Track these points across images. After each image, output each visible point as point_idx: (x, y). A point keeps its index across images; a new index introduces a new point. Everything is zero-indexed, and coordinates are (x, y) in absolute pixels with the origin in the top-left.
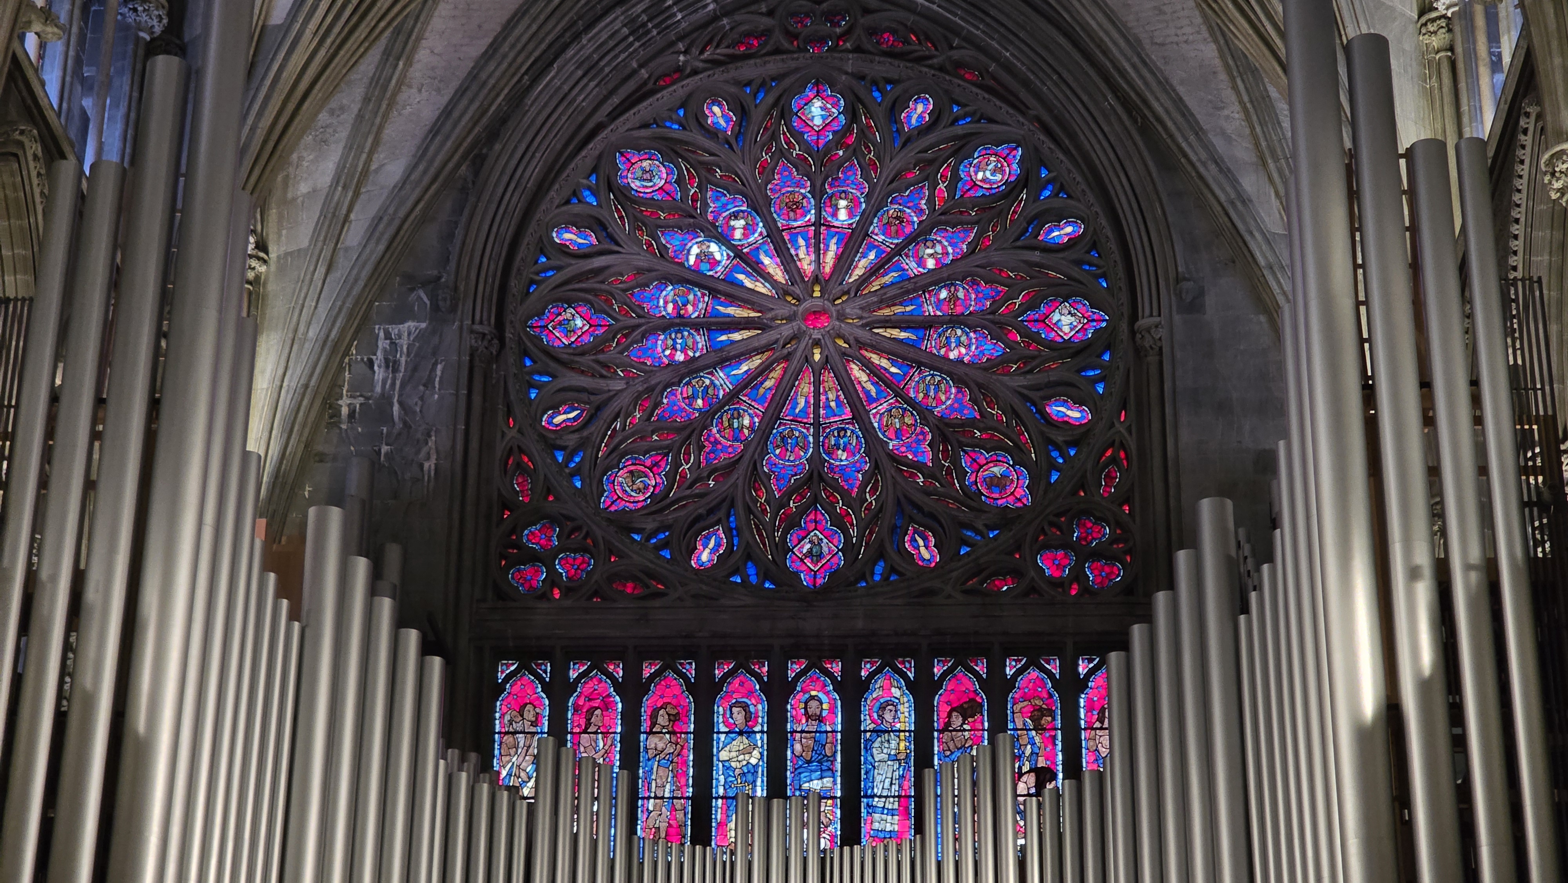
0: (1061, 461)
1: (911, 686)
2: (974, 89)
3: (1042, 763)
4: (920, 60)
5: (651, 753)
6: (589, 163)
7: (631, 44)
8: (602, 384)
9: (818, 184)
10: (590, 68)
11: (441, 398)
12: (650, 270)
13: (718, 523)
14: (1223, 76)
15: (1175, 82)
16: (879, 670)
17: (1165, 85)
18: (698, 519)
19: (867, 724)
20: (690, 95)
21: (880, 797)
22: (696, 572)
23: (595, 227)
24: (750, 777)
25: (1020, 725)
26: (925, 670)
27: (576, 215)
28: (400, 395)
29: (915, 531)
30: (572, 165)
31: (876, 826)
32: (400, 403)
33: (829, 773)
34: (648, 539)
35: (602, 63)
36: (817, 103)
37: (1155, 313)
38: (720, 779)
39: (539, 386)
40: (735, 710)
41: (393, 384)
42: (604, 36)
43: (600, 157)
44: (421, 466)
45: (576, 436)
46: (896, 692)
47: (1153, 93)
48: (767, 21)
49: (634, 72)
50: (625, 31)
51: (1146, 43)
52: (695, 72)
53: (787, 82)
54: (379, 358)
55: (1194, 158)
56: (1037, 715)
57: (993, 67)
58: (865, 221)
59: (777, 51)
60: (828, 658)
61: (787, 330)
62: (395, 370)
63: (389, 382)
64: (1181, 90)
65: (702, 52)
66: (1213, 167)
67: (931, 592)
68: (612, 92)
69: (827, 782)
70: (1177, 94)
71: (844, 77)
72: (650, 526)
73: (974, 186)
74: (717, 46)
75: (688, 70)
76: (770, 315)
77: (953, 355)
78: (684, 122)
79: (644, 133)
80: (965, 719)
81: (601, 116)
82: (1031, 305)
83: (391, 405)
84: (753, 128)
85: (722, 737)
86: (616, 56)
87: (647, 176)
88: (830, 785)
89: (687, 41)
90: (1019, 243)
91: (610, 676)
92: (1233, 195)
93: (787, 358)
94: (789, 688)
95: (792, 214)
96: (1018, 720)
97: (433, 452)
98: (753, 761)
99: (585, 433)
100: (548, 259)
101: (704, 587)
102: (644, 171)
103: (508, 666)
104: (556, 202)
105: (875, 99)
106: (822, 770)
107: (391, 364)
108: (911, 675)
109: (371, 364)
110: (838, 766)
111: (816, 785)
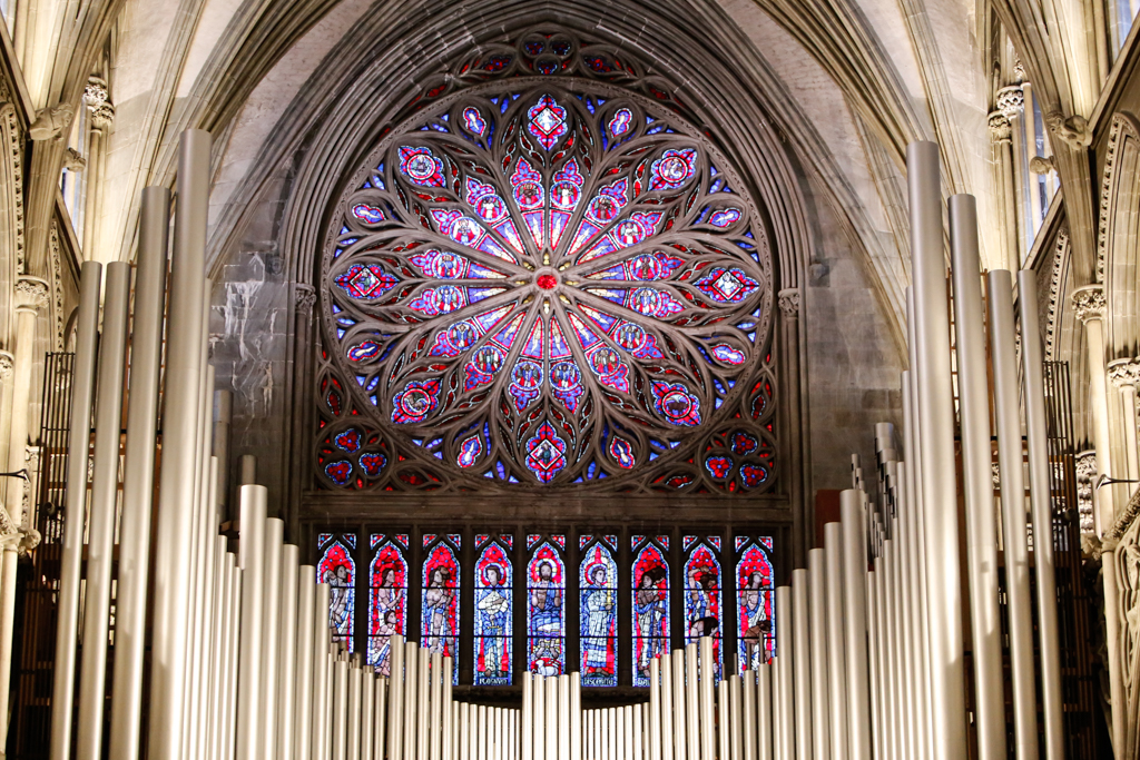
0: (722, 391)
1: (615, 556)
2: (664, 108)
3: (708, 613)
4: (624, 82)
5: (430, 603)
6: (379, 156)
7: (410, 67)
8: (392, 328)
9: (548, 178)
10: (381, 86)
11: (276, 339)
12: (426, 242)
13: (477, 432)
14: (846, 114)
15: (812, 118)
16: (593, 544)
17: (805, 120)
18: (463, 430)
19: (584, 584)
20: (453, 106)
21: (594, 637)
22: (462, 471)
23: (385, 207)
24: (500, 622)
25: (692, 586)
26: (624, 544)
27: (370, 197)
28: (245, 337)
29: (617, 441)
30: (367, 159)
31: (590, 658)
32: (245, 342)
33: (557, 619)
34: (426, 445)
35: (389, 82)
36: (547, 113)
37: (793, 285)
39: (346, 329)
40: (490, 572)
41: (240, 327)
42: (391, 61)
43: (387, 152)
44: (263, 390)
45: (373, 368)
46: (604, 560)
47: (796, 125)
48: (509, 49)
49: (411, 87)
50: (406, 57)
51: (791, 87)
52: (457, 88)
53: (525, 97)
54: (228, 308)
55: (825, 175)
56: (705, 580)
57: (677, 90)
58: (583, 207)
59: (518, 73)
60: (556, 534)
61: (525, 291)
62: (241, 317)
63: (236, 326)
64: (816, 123)
65: (461, 72)
66: (838, 182)
67: (630, 488)
68: (395, 102)
69: (556, 626)
70: (813, 127)
71: (567, 95)
72: (428, 434)
73: (661, 181)
74: (472, 68)
75: (451, 86)
76: (512, 278)
78: (448, 125)
79: (418, 134)
80: (653, 581)
81: (386, 120)
83: (238, 344)
84: (500, 132)
85: (481, 591)
86: (399, 76)
87: (421, 167)
88: (558, 628)
89: (451, 63)
90: (695, 226)
91: (399, 545)
92: (852, 204)
93: (525, 311)
94: (529, 555)
95: (528, 200)
96: (690, 581)
97: (270, 379)
98: (503, 610)
99: (380, 365)
100: (350, 230)
101: (468, 482)
102: (420, 164)
103: (326, 538)
104: (355, 187)
105: (589, 111)
106: (552, 617)
107: (238, 313)
108: (615, 548)
109: (223, 312)
110: (563, 614)
111: (548, 628)
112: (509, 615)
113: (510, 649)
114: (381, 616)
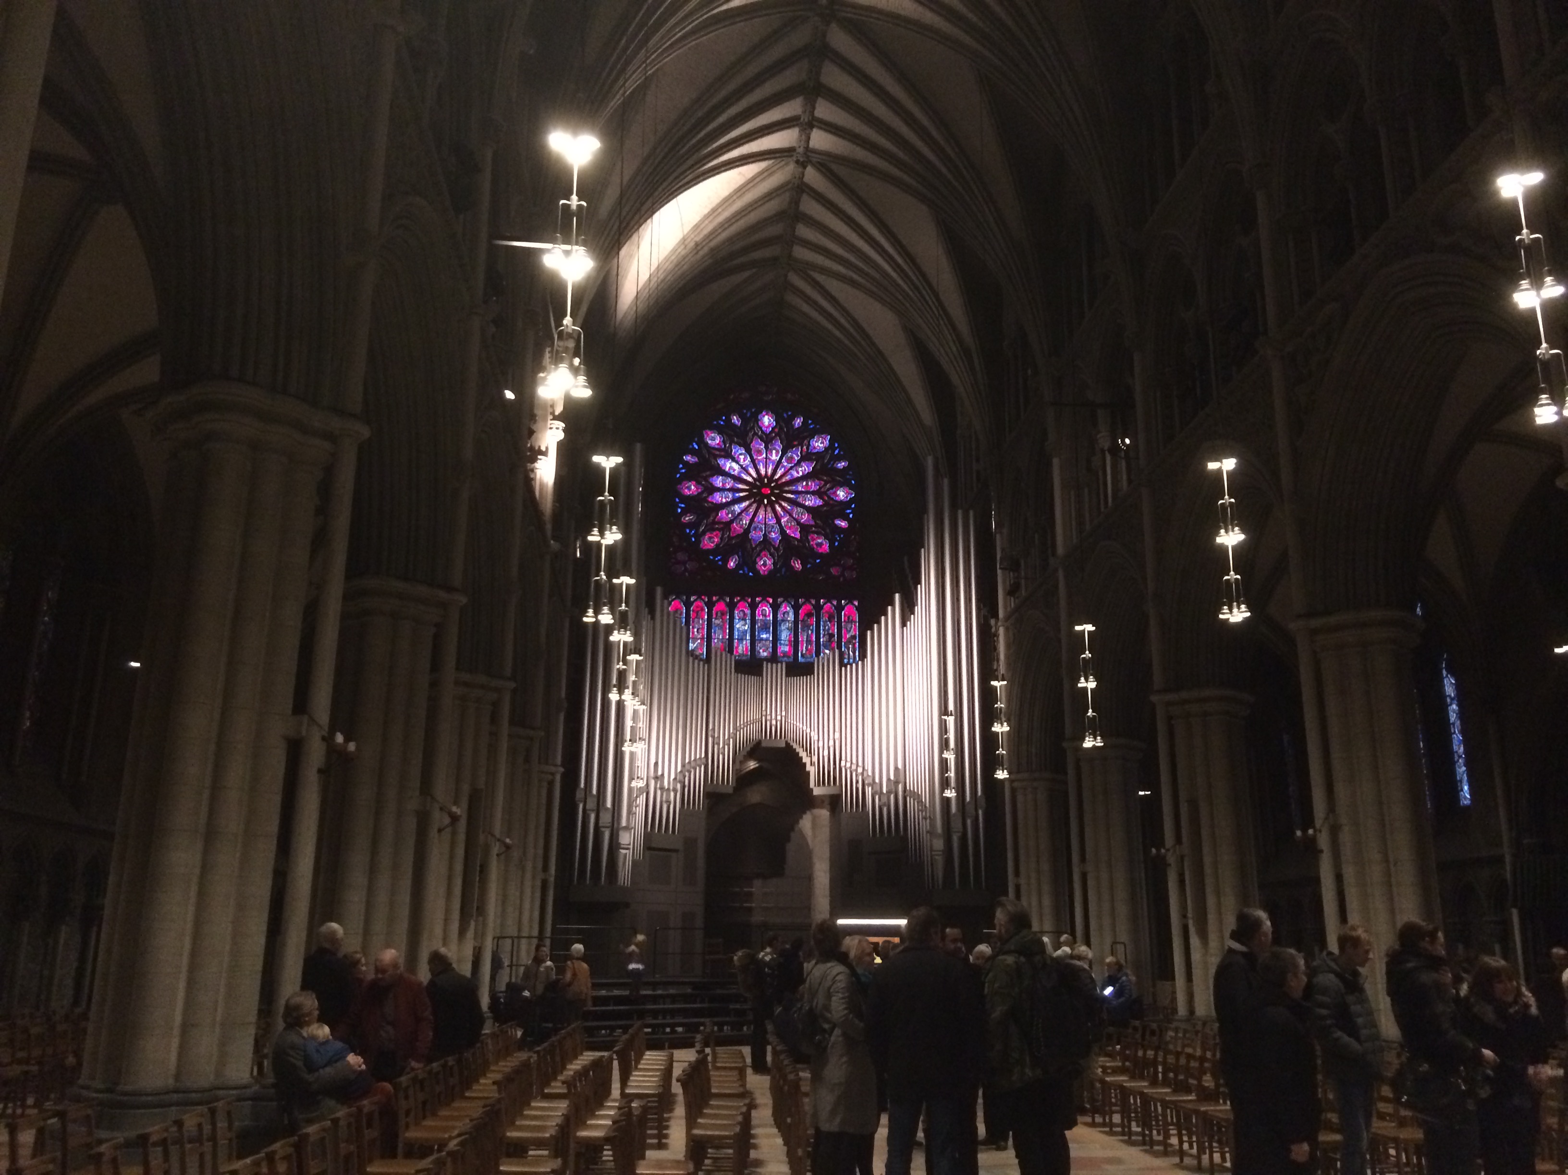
0: (839, 538)
1: (792, 606)
2: (816, 417)
3: (830, 632)
5: (716, 625)
9: (767, 445)
12: (715, 472)
13: (736, 554)
16: (783, 602)
18: (730, 552)
19: (779, 617)
20: (727, 413)
21: (784, 641)
22: (729, 569)
23: (697, 455)
24: (745, 633)
25: (824, 620)
27: (691, 451)
29: (794, 559)
33: (769, 633)
34: (714, 558)
36: (766, 417)
38: (736, 633)
39: (681, 508)
40: (741, 612)
43: (699, 433)
45: (692, 524)
46: (788, 609)
53: (758, 410)
56: (831, 618)
58: (781, 458)
61: (757, 493)
69: (768, 635)
71: (775, 409)
72: (715, 554)
73: (815, 448)
76: (751, 488)
77: (807, 504)
78: (725, 421)
79: (712, 424)
80: (808, 618)
82: (831, 488)
84: (747, 424)
85: (737, 620)
90: (828, 468)
91: (703, 600)
93: (757, 502)
94: (757, 606)
95: (758, 454)
96: (823, 618)
98: (746, 628)
99: (696, 523)
100: (682, 465)
101: (732, 574)
102: (712, 437)
103: (672, 596)
104: (685, 447)
105: (784, 416)
110: (771, 631)
111: (764, 636)
112: (749, 631)
113: (749, 645)
114: (696, 630)
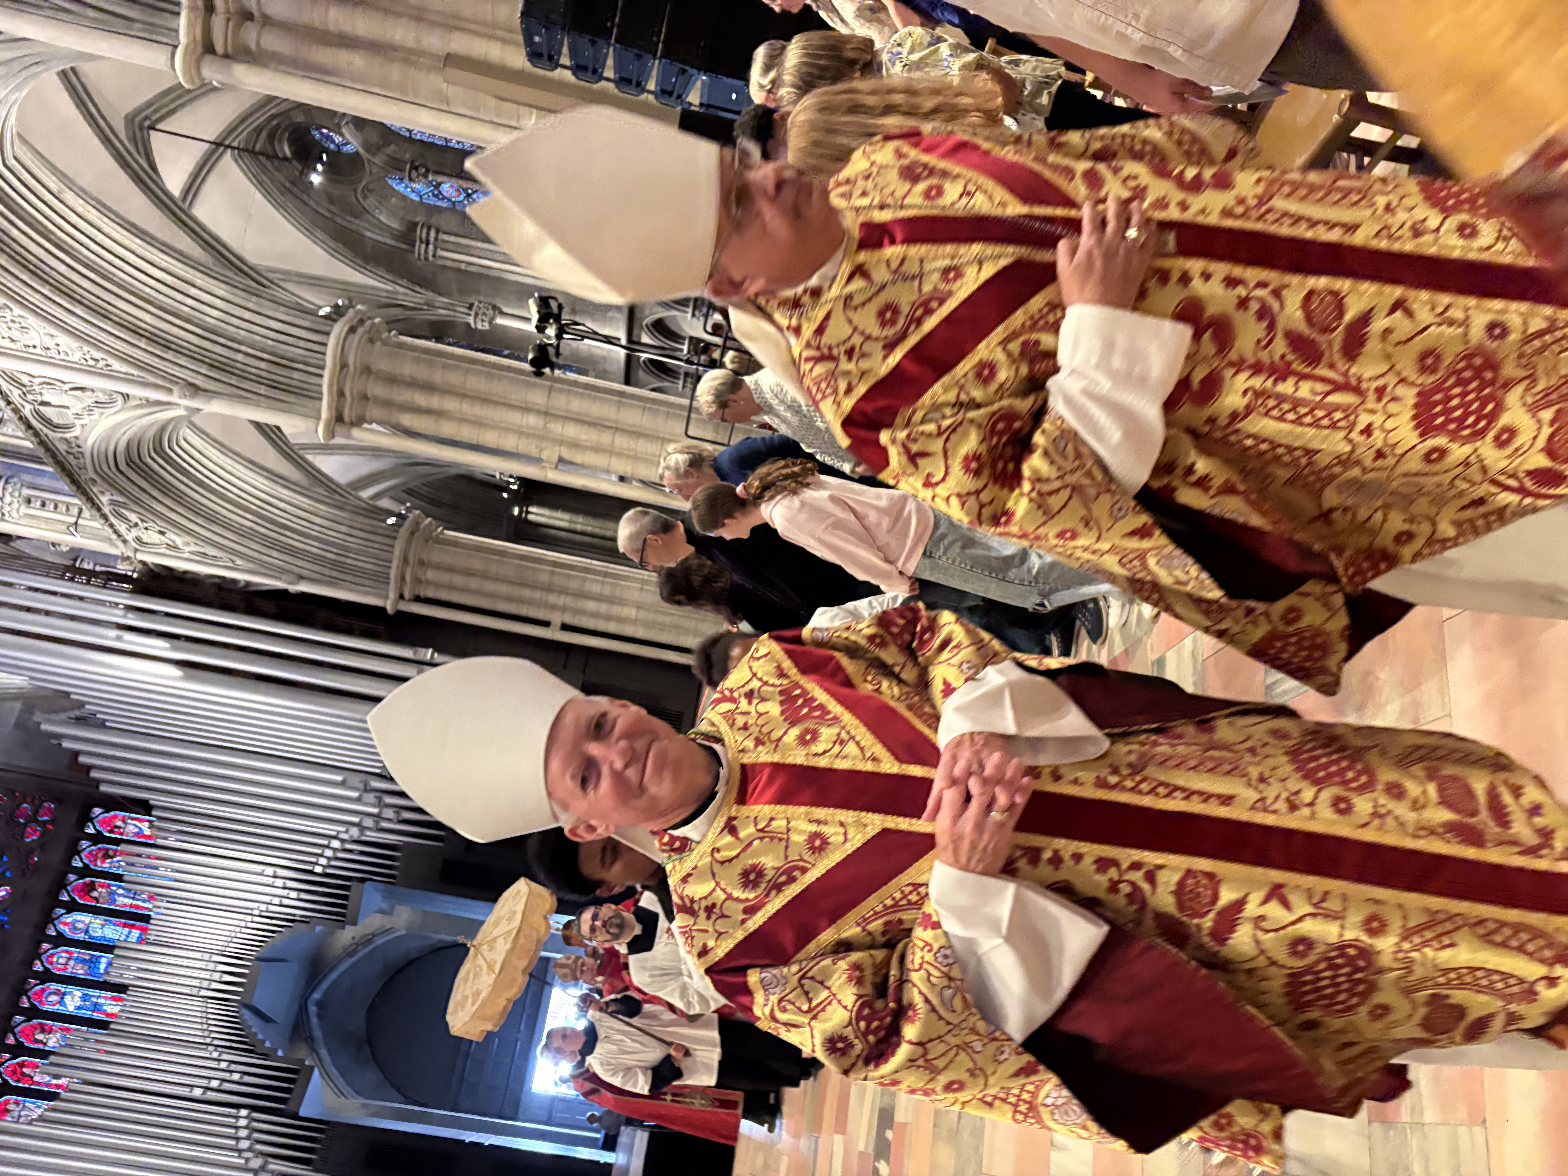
1: (69, 912)
16: (54, 926)
19: (81, 936)
21: (120, 936)
25: (108, 865)
26: (63, 905)
33: (99, 958)
38: (81, 1013)
40: (48, 1000)
56: (107, 856)
67: (25, 893)
69: (104, 960)
85: (60, 1008)
98: (79, 994)
106: (96, 962)
111: (103, 966)
112: (85, 991)
113: (109, 994)
